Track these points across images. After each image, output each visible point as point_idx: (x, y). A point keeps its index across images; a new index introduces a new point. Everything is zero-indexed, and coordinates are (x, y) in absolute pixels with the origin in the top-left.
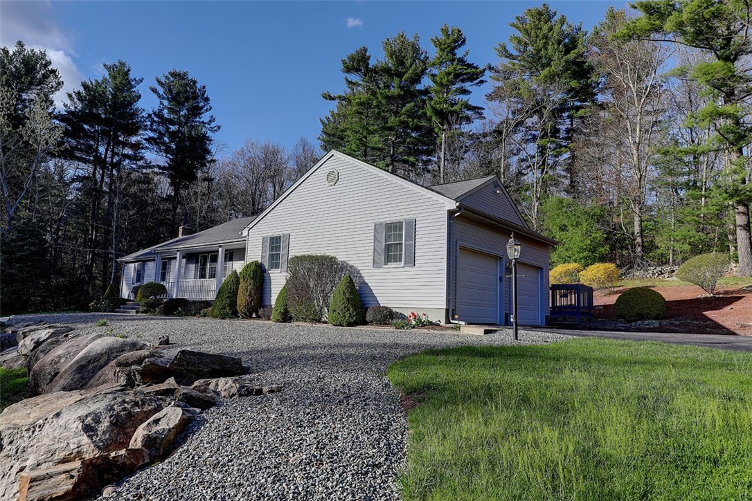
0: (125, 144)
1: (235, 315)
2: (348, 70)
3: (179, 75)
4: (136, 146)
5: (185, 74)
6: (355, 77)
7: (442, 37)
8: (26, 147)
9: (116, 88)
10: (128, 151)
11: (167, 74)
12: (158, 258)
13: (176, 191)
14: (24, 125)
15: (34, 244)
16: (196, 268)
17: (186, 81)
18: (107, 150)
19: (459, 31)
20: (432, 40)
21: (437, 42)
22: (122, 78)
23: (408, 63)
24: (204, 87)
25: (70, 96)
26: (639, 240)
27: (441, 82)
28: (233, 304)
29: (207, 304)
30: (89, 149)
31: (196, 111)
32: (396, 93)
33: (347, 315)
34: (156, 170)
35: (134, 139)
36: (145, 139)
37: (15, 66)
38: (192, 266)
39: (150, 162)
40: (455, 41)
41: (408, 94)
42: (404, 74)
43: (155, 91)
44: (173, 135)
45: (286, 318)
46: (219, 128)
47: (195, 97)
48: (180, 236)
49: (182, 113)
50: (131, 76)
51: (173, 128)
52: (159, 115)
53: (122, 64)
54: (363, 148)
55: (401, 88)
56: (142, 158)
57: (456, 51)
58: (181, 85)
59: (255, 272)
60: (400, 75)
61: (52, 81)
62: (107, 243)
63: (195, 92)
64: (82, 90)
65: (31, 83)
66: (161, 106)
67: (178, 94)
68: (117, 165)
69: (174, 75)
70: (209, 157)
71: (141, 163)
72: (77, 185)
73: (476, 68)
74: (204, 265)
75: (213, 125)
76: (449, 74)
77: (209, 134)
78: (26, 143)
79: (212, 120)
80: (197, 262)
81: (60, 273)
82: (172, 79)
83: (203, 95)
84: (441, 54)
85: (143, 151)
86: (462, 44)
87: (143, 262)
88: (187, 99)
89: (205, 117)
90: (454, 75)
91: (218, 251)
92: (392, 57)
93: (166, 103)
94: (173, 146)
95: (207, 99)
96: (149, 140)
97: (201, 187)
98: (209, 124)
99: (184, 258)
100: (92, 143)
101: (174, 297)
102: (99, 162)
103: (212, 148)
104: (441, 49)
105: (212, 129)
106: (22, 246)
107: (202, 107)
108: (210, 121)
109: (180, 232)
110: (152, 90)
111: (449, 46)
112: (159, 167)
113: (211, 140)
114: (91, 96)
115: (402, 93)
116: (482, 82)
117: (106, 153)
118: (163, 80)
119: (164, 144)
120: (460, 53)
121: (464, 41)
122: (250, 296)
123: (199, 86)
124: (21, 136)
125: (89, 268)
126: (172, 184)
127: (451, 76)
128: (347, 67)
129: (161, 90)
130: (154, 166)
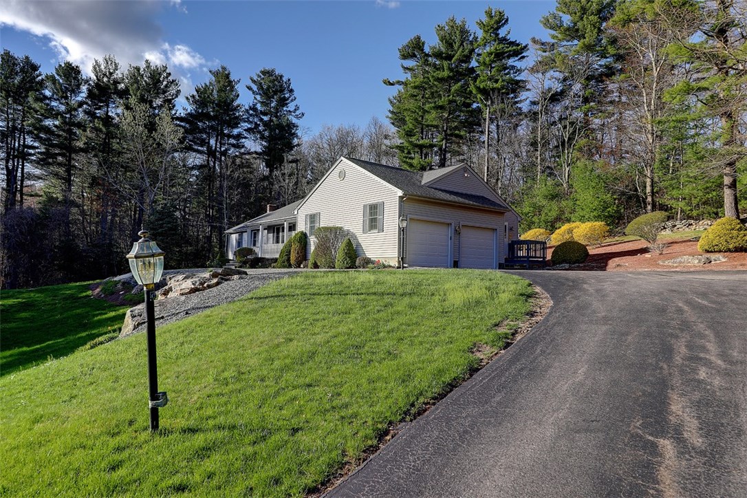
0: (229, 136)
1: (290, 266)
2: (404, 57)
3: (268, 72)
4: (239, 136)
5: (273, 71)
6: (411, 63)
7: (485, 19)
8: (158, 147)
9: (220, 91)
10: (232, 141)
11: (258, 73)
12: (249, 230)
13: (271, 171)
14: (156, 130)
15: (169, 223)
16: (273, 237)
17: (273, 77)
18: (216, 141)
19: (500, 13)
20: (477, 22)
21: (481, 24)
22: (225, 80)
23: (456, 47)
24: (289, 80)
25: (187, 98)
26: (649, 199)
27: (484, 62)
28: (289, 260)
29: (275, 260)
30: (203, 143)
31: (283, 102)
32: (446, 75)
33: (345, 262)
34: (254, 155)
35: (236, 131)
36: (245, 130)
37: (145, 81)
38: (271, 235)
39: (250, 150)
40: (498, 22)
41: (457, 75)
42: (454, 56)
43: (249, 88)
44: (266, 124)
45: (316, 266)
46: (303, 115)
47: (282, 91)
48: (268, 212)
49: (272, 105)
50: (232, 78)
51: (266, 118)
52: (254, 108)
53: (224, 69)
54: (420, 126)
55: (451, 70)
56: (243, 146)
57: (500, 31)
58: (270, 82)
59: (300, 238)
60: (449, 58)
61: (173, 90)
62: (220, 219)
63: (281, 86)
64: (195, 93)
65: (158, 93)
66: (255, 101)
67: (268, 89)
68: (224, 153)
69: (264, 73)
70: (295, 141)
71: (243, 150)
72: (196, 172)
73: (518, 45)
74: (278, 233)
75: (298, 113)
76: (491, 54)
77: (294, 121)
78: (159, 144)
79: (297, 108)
80: (274, 232)
81: (188, 243)
82: (263, 76)
83: (289, 87)
84: (485, 35)
85: (244, 140)
86: (504, 24)
87: (241, 233)
88: (275, 93)
89: (291, 107)
90: (495, 55)
91: (284, 224)
92: (442, 42)
93: (258, 97)
94: (267, 134)
95: (291, 91)
96: (248, 130)
97: (287, 168)
98: (294, 112)
99: (265, 229)
100: (205, 136)
101: (260, 256)
102: (211, 153)
103: (299, 133)
104: (485, 31)
105: (297, 117)
106: (163, 224)
107: (288, 99)
108: (295, 110)
109: (268, 209)
110: (248, 88)
111: (492, 28)
112: (256, 153)
113: (297, 126)
114: (202, 98)
115: (451, 74)
116: (523, 57)
117: (216, 144)
118: (255, 78)
119: (259, 132)
120: (502, 33)
121: (507, 20)
122: (298, 253)
123: (285, 79)
124: (154, 139)
125: (209, 238)
126: (267, 166)
127: (493, 56)
128: (403, 55)
129: (255, 88)
130: (252, 153)
